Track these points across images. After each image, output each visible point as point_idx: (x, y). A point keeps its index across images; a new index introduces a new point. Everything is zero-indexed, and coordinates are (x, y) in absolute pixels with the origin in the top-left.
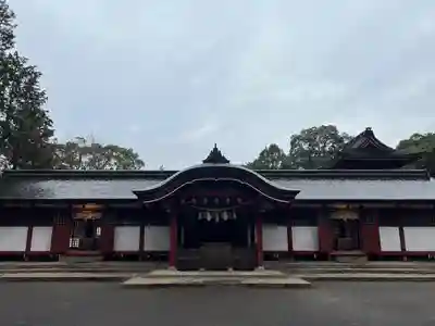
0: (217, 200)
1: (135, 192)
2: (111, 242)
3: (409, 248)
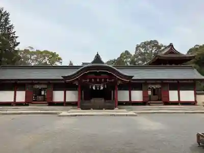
0: (98, 80)
1: (62, 77)
3: (182, 100)
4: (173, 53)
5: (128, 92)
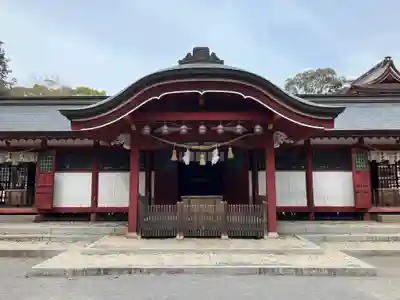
0: (202, 129)
4: (394, 81)
5: (302, 175)
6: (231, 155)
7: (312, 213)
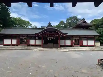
2: (29, 42)
3: (88, 45)
4: (85, 23)
5: (64, 40)
6: (54, 39)
7: (65, 46)
